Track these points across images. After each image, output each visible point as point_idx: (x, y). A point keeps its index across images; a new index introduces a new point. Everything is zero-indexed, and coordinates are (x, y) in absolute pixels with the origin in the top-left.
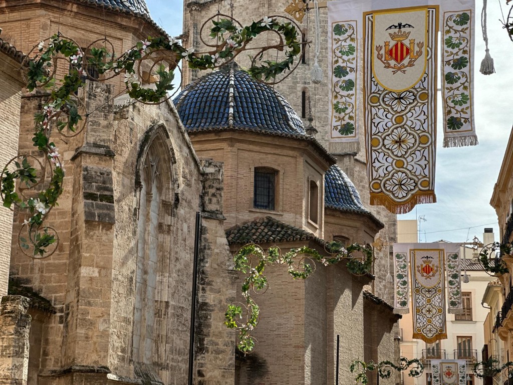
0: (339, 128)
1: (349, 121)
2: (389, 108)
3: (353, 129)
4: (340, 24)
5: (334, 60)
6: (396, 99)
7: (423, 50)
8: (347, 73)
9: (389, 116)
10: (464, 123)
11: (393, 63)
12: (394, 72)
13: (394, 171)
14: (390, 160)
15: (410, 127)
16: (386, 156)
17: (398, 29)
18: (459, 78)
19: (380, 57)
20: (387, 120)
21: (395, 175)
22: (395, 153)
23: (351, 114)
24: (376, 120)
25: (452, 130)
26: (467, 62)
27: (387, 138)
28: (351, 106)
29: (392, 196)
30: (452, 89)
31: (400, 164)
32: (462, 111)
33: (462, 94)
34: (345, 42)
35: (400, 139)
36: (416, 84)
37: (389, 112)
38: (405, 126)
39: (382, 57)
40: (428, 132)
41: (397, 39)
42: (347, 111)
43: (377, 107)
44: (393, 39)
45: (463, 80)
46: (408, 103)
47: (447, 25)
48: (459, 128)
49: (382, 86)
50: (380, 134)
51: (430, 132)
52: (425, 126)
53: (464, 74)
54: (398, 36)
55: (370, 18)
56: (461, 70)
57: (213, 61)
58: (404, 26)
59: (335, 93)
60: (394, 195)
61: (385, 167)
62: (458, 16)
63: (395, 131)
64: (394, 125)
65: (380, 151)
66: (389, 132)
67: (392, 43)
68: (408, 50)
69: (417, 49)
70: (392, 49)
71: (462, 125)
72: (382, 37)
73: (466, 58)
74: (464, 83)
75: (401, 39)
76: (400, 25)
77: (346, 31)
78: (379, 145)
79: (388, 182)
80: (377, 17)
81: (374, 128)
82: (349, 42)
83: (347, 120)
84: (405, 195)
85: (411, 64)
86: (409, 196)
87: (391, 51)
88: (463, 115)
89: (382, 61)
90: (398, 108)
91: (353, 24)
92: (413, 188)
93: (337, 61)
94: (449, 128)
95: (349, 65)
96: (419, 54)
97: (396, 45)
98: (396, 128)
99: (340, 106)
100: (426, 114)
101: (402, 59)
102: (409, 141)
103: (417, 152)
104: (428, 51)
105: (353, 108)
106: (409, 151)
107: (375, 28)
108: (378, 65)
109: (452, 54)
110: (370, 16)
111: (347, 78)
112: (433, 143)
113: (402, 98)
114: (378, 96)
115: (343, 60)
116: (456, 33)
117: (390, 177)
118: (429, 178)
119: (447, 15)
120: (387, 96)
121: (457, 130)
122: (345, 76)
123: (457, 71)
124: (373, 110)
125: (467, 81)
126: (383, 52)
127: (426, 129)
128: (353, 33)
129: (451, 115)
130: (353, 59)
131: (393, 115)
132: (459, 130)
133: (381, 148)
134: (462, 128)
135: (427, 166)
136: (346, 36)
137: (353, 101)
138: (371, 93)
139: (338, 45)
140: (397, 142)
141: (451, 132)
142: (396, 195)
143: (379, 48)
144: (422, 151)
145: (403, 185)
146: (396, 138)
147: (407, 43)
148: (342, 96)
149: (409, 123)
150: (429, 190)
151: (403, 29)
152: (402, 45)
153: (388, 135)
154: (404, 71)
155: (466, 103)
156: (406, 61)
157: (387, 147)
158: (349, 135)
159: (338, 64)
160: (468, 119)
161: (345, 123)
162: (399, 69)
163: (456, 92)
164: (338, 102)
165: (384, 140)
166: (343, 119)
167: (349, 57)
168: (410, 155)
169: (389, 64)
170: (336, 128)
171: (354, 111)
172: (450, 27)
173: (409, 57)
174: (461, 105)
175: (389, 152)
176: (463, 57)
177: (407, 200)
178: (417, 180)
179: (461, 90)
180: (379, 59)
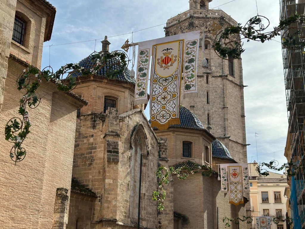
0: (139, 93)
1: (143, 90)
2: (161, 84)
3: (145, 93)
4: (143, 50)
5: (139, 65)
6: (164, 80)
7: (177, 58)
8: (144, 70)
9: (161, 88)
10: (192, 87)
11: (164, 65)
12: (164, 69)
13: (161, 110)
14: (159, 106)
15: (169, 92)
16: (158, 105)
17: (166, 51)
18: (190, 67)
19: (158, 63)
20: (159, 89)
21: (161, 112)
22: (162, 103)
23: (144, 87)
24: (155, 90)
25: (186, 90)
26: (194, 60)
27: (159, 97)
28: (144, 84)
29: (159, 122)
30: (187, 72)
31: (164, 108)
32: (191, 81)
33: (192, 74)
34: (144, 57)
35: (165, 97)
36: (173, 73)
37: (161, 86)
38: (167, 91)
39: (159, 63)
40: (176, 92)
41: (166, 55)
42: (142, 86)
43: (156, 84)
44: (164, 55)
45: (192, 68)
46: (169, 81)
47: (187, 46)
48: (189, 89)
49: (159, 75)
50: (156, 95)
51: (177, 92)
52: (175, 90)
53: (192, 66)
54: (167, 54)
55: (155, 47)
56: (191, 64)
57: (91, 71)
58: (169, 49)
59: (138, 79)
60: (160, 121)
61: (157, 109)
62: (192, 42)
63: (163, 94)
64: (162, 91)
65: (155, 102)
66: (160, 94)
67: (164, 57)
68: (170, 59)
69: (174, 58)
70: (164, 60)
71: (191, 87)
72: (160, 55)
73: (194, 59)
74: (193, 69)
75: (168, 55)
76: (167, 49)
77: (145, 53)
78: (155, 100)
79: (158, 116)
80: (158, 46)
81: (153, 93)
82: (146, 58)
83: (142, 90)
84: (165, 121)
85: (171, 65)
86: (167, 121)
87: (163, 60)
88: (192, 83)
89: (159, 65)
90: (165, 84)
91: (148, 50)
92: (169, 117)
93: (140, 66)
94: (186, 89)
95: (145, 67)
96: (175, 60)
97: (166, 58)
98: (164, 93)
99: (140, 84)
100: (176, 85)
101: (168, 63)
102: (168, 97)
103: (171, 102)
104: (179, 59)
105: (145, 84)
106: (168, 101)
107: (157, 52)
108: (158, 66)
109: (188, 57)
110: (155, 46)
111: (143, 72)
112: (178, 97)
113: (167, 80)
114: (157, 79)
115: (142, 65)
116: (190, 49)
117: (159, 113)
118: (176, 112)
119: (187, 43)
120: (161, 79)
121: (189, 90)
122: (142, 71)
123: (190, 64)
124: (154, 86)
125: (194, 68)
126: (160, 61)
127: (175, 91)
128: (148, 54)
129: (186, 84)
130: (147, 64)
131: (163, 87)
132: (190, 90)
133: (156, 101)
134: (191, 89)
135: (175, 107)
136: (145, 55)
137: (145, 82)
138: (154, 78)
139: (141, 59)
140: (163, 98)
141: (186, 91)
142: (161, 121)
143: (158, 59)
144: (173, 101)
145: (164, 116)
146: (163, 97)
147: (170, 56)
148: (140, 80)
149: (169, 90)
150: (176, 118)
151: (169, 51)
152: (168, 57)
153: (160, 96)
154: (168, 68)
155: (193, 78)
156: (169, 64)
157: (159, 100)
158: (143, 96)
159: (140, 67)
160: (194, 85)
161: (141, 91)
162: (166, 67)
163: (189, 73)
164: (139, 83)
165: (157, 98)
166: (140, 90)
167: (145, 64)
168: (168, 103)
169: (162, 66)
170: (137, 94)
171: (145, 86)
172: (188, 47)
173: (171, 62)
174: (191, 79)
175: (160, 103)
176: (192, 58)
177: (166, 123)
178: (170, 114)
179: (191, 72)
180: (158, 64)
